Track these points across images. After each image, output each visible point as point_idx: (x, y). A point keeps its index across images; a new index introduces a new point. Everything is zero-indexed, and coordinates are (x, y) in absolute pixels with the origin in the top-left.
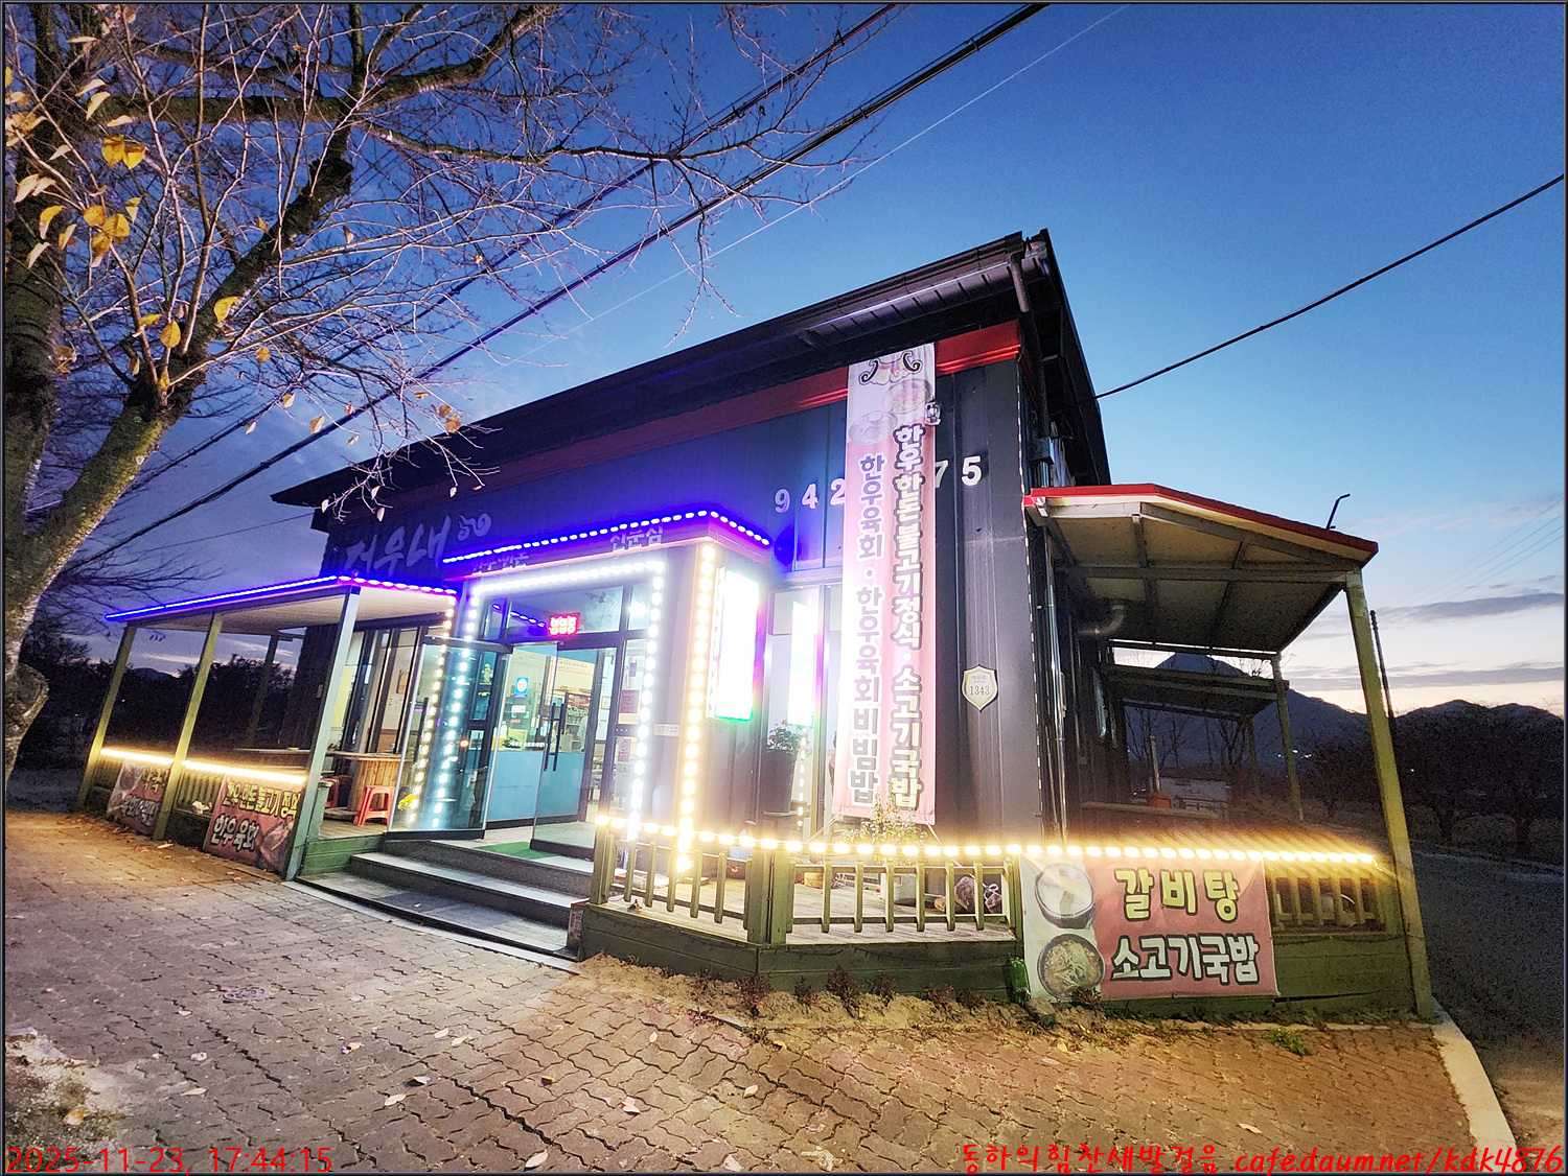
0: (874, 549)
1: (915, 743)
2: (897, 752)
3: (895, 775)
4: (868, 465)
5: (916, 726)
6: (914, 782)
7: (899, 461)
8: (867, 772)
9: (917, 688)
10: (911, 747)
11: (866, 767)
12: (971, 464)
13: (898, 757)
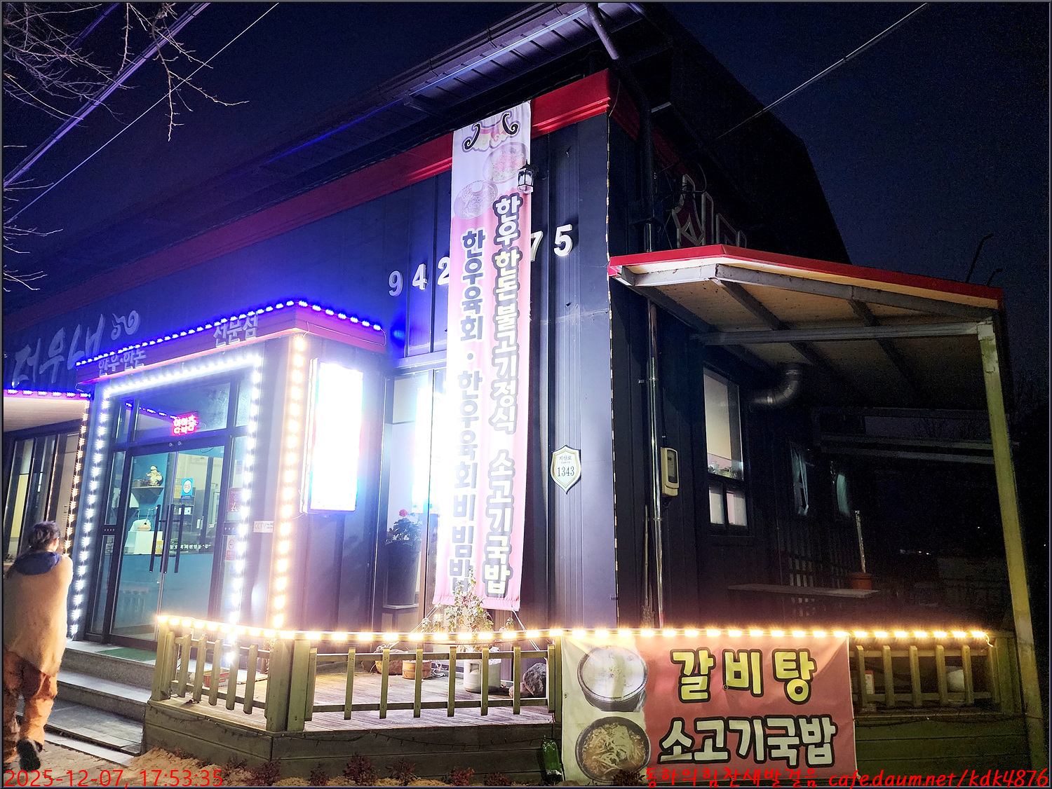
0: (475, 332)
1: (507, 529)
2: (492, 538)
5: (508, 511)
6: (504, 568)
7: (499, 235)
8: (464, 559)
10: (503, 533)
12: (563, 233)
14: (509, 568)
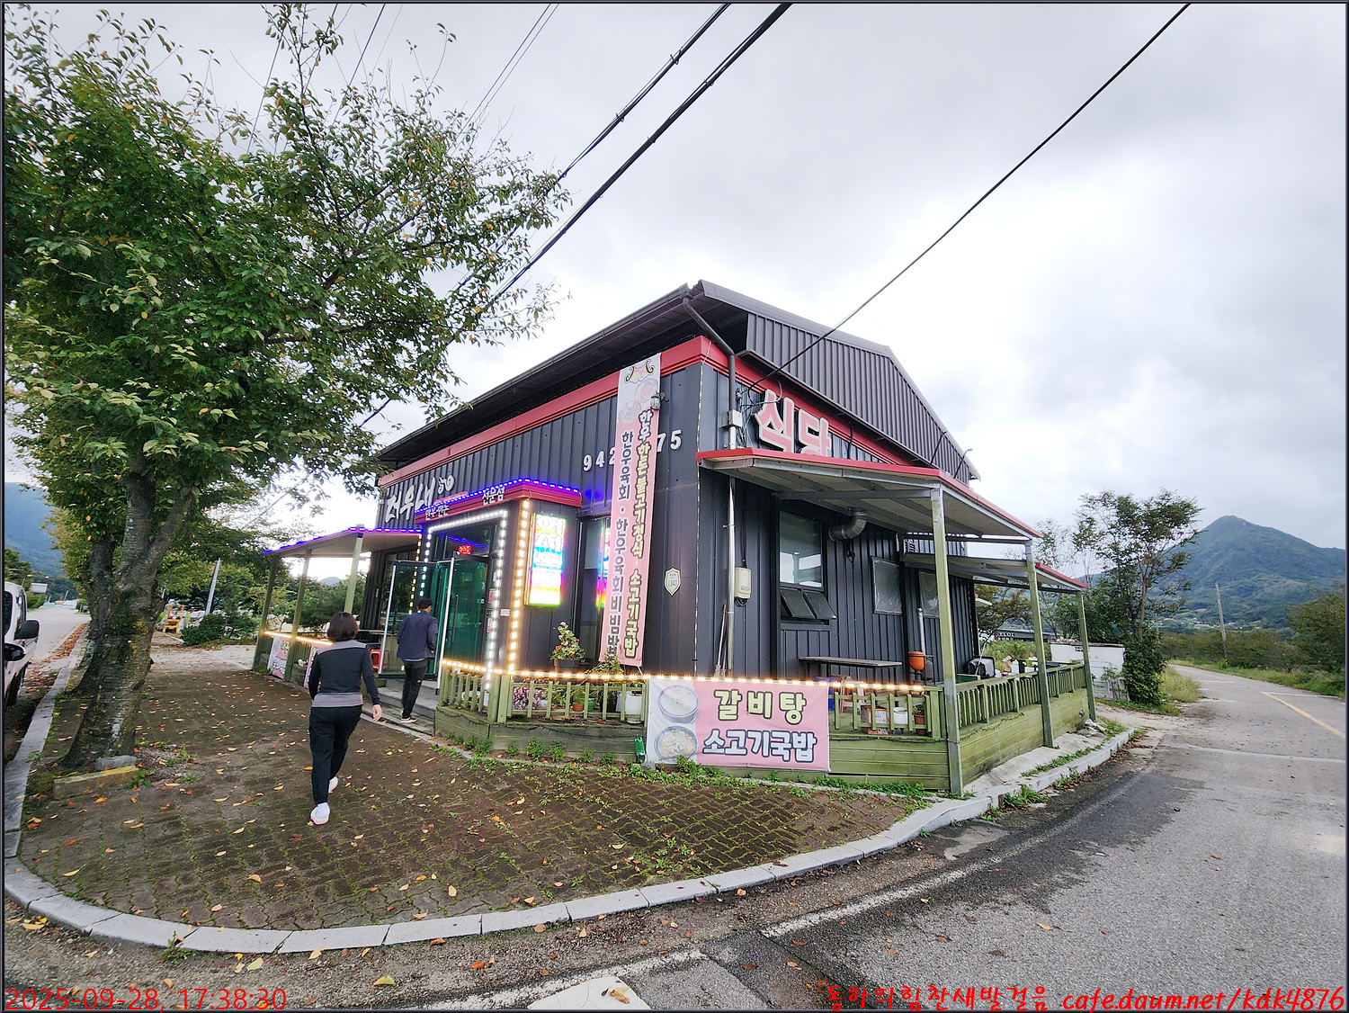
0: (625, 495)
1: (636, 618)
2: (629, 623)
3: (627, 637)
4: (625, 438)
5: (637, 606)
6: (634, 640)
7: (641, 435)
8: (615, 635)
9: (639, 583)
10: (634, 620)
11: (614, 633)
12: (676, 435)
13: (628, 626)
14: (637, 641)
